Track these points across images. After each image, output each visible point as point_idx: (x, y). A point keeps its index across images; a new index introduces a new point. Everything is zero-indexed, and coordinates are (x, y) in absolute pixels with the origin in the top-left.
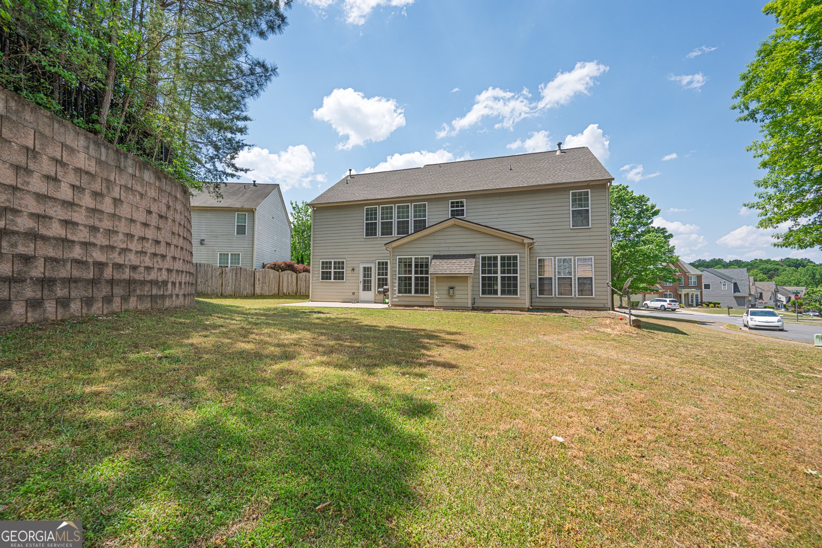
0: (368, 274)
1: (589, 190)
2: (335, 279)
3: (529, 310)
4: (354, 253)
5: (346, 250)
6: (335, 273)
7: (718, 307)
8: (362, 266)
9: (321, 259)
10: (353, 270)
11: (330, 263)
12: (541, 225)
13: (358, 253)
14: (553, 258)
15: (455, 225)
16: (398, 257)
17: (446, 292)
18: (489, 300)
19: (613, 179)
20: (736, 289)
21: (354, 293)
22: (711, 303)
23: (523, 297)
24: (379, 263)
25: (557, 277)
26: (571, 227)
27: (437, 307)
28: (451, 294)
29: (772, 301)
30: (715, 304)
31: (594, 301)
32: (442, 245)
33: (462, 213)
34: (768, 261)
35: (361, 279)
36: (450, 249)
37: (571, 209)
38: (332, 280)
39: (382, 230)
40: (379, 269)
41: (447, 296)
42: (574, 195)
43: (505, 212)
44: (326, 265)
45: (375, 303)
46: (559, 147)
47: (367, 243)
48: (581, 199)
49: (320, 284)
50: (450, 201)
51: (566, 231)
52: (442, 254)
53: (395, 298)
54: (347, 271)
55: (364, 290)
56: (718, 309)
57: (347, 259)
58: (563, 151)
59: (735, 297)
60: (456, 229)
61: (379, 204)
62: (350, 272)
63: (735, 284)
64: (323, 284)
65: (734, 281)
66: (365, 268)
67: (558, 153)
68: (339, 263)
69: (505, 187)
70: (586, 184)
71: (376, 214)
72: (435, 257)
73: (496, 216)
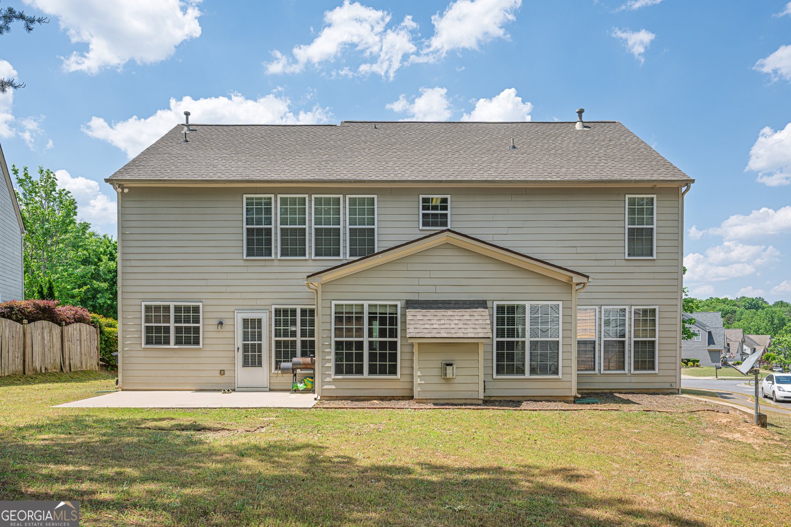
0: (253, 333)
1: (655, 196)
2: (178, 342)
3: (576, 400)
4: (223, 289)
5: (203, 283)
6: (178, 330)
7: (697, 366)
8: (239, 317)
9: (144, 300)
10: (221, 323)
11: (167, 308)
12: (579, 250)
13: (229, 289)
14: (597, 308)
15: (447, 245)
16: (334, 303)
17: (437, 372)
18: (509, 384)
19: (693, 181)
20: (711, 341)
21: (222, 372)
22: (689, 361)
23: (567, 378)
24: (278, 312)
25: (603, 339)
26: (627, 257)
27: (420, 401)
28: (449, 375)
29: (739, 354)
30: (694, 361)
31: (657, 379)
32: (422, 282)
33: (442, 220)
34: (724, 301)
35: (239, 343)
36: (439, 289)
37: (627, 226)
38: (172, 345)
39: (282, 244)
40: (277, 323)
41: (438, 380)
42: (632, 202)
43: (520, 224)
44: (154, 312)
45: (271, 390)
46: (580, 117)
47: (250, 269)
48: (642, 211)
49: (142, 354)
50: (421, 196)
51: (618, 263)
52: (423, 298)
53: (329, 383)
54: (206, 327)
55: (246, 364)
56: (697, 368)
57: (205, 302)
58: (586, 125)
59: (710, 351)
60: (449, 252)
61: (275, 191)
62: (214, 328)
63: (710, 333)
64: (152, 354)
65: (708, 329)
66: (245, 321)
67: (578, 126)
68: (187, 309)
69: (522, 178)
70: (650, 185)
71: (268, 211)
72: (411, 304)
73: (505, 231)
